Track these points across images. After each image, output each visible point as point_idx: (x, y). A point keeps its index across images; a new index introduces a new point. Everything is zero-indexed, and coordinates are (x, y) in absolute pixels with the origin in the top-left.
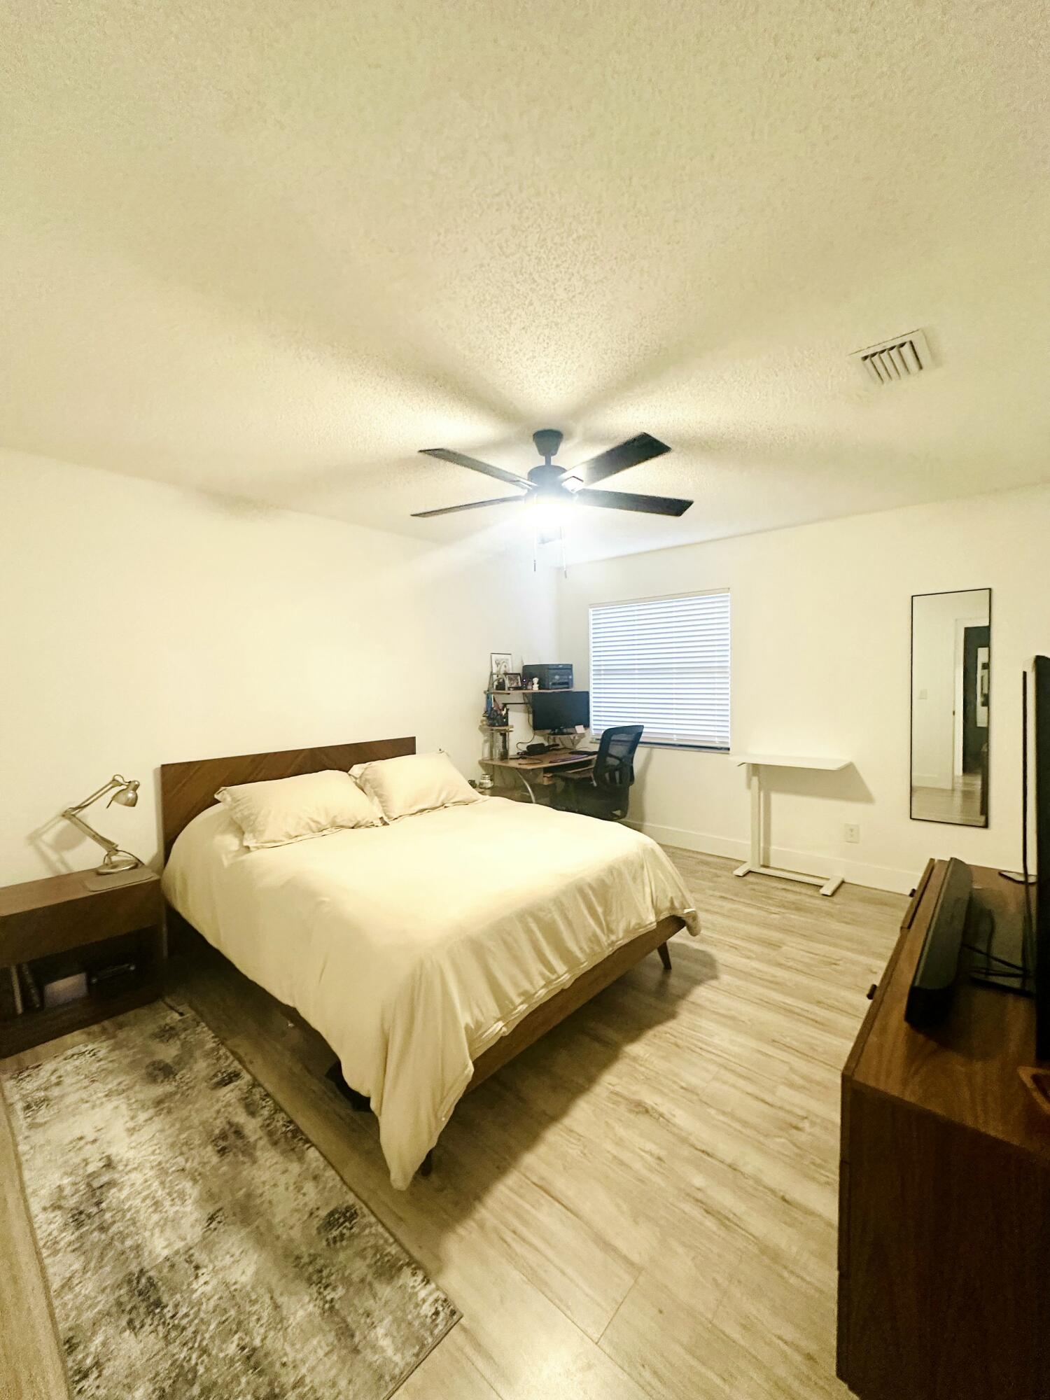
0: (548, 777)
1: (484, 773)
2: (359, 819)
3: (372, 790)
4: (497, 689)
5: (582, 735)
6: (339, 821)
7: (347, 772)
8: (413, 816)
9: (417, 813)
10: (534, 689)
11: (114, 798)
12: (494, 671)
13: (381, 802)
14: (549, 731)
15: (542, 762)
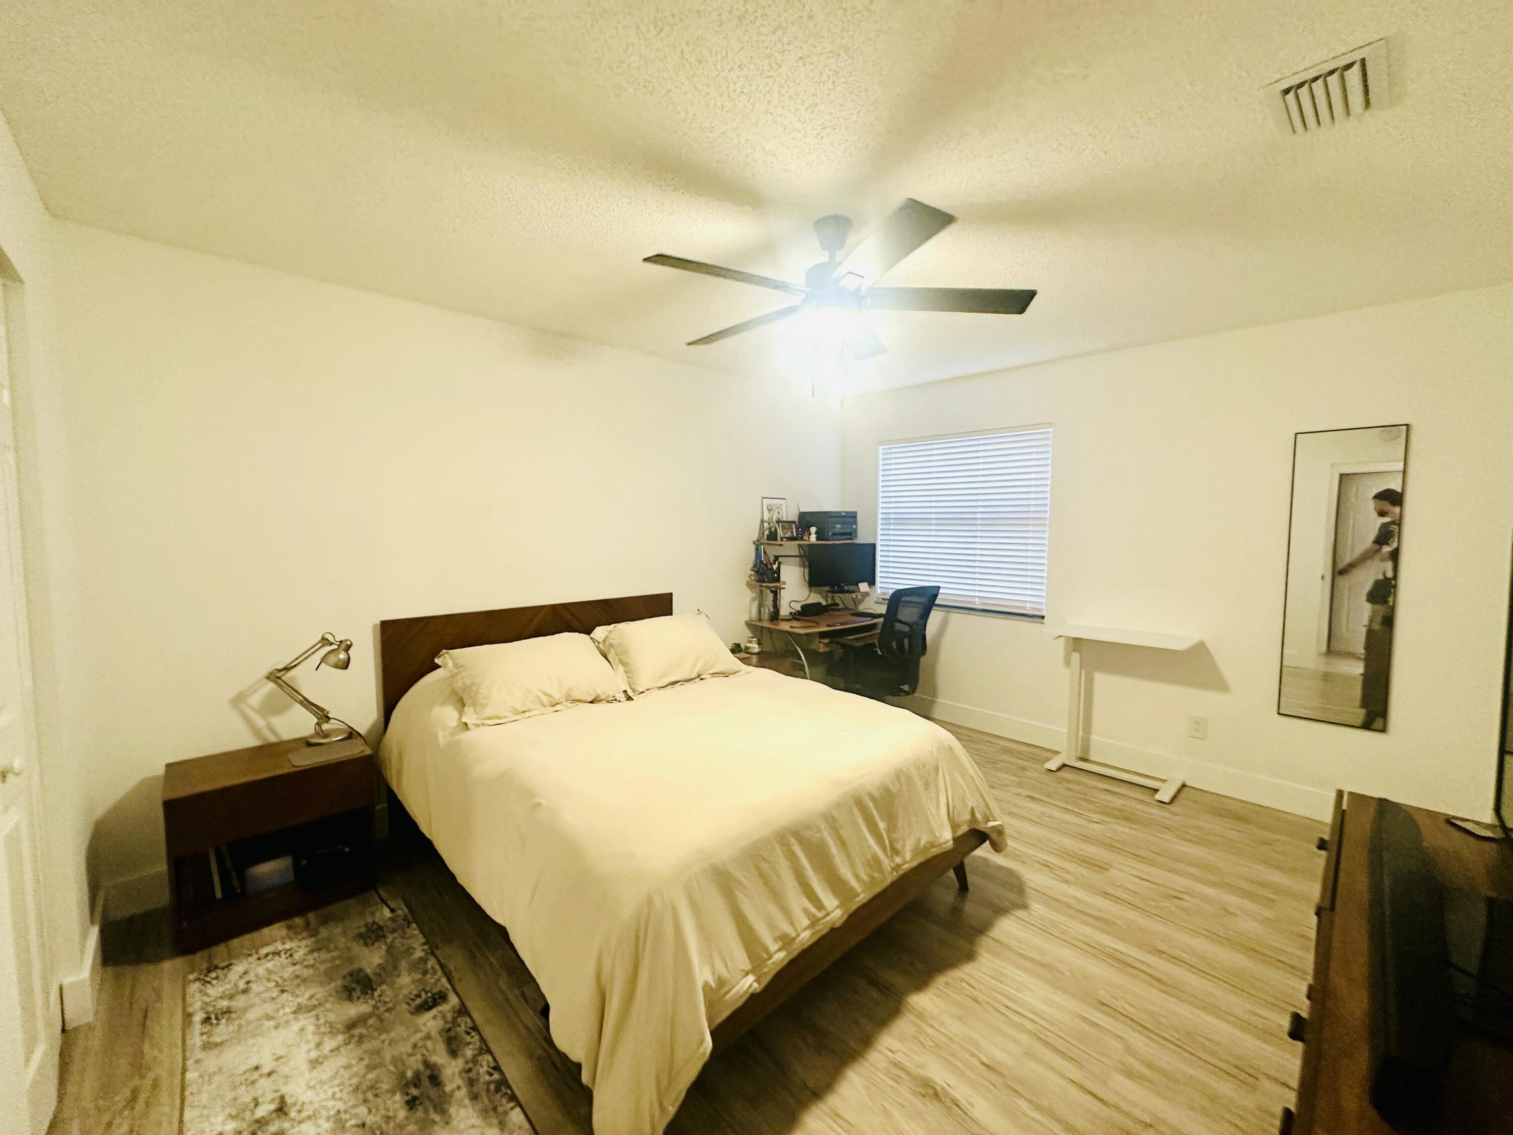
0: (824, 643)
1: (752, 636)
2: (599, 692)
3: (617, 657)
4: (768, 539)
5: (866, 594)
6: (576, 695)
7: (589, 634)
8: (663, 691)
9: (667, 685)
10: (811, 540)
11: (323, 660)
12: (766, 518)
13: (626, 672)
14: (827, 588)
15: (818, 625)
